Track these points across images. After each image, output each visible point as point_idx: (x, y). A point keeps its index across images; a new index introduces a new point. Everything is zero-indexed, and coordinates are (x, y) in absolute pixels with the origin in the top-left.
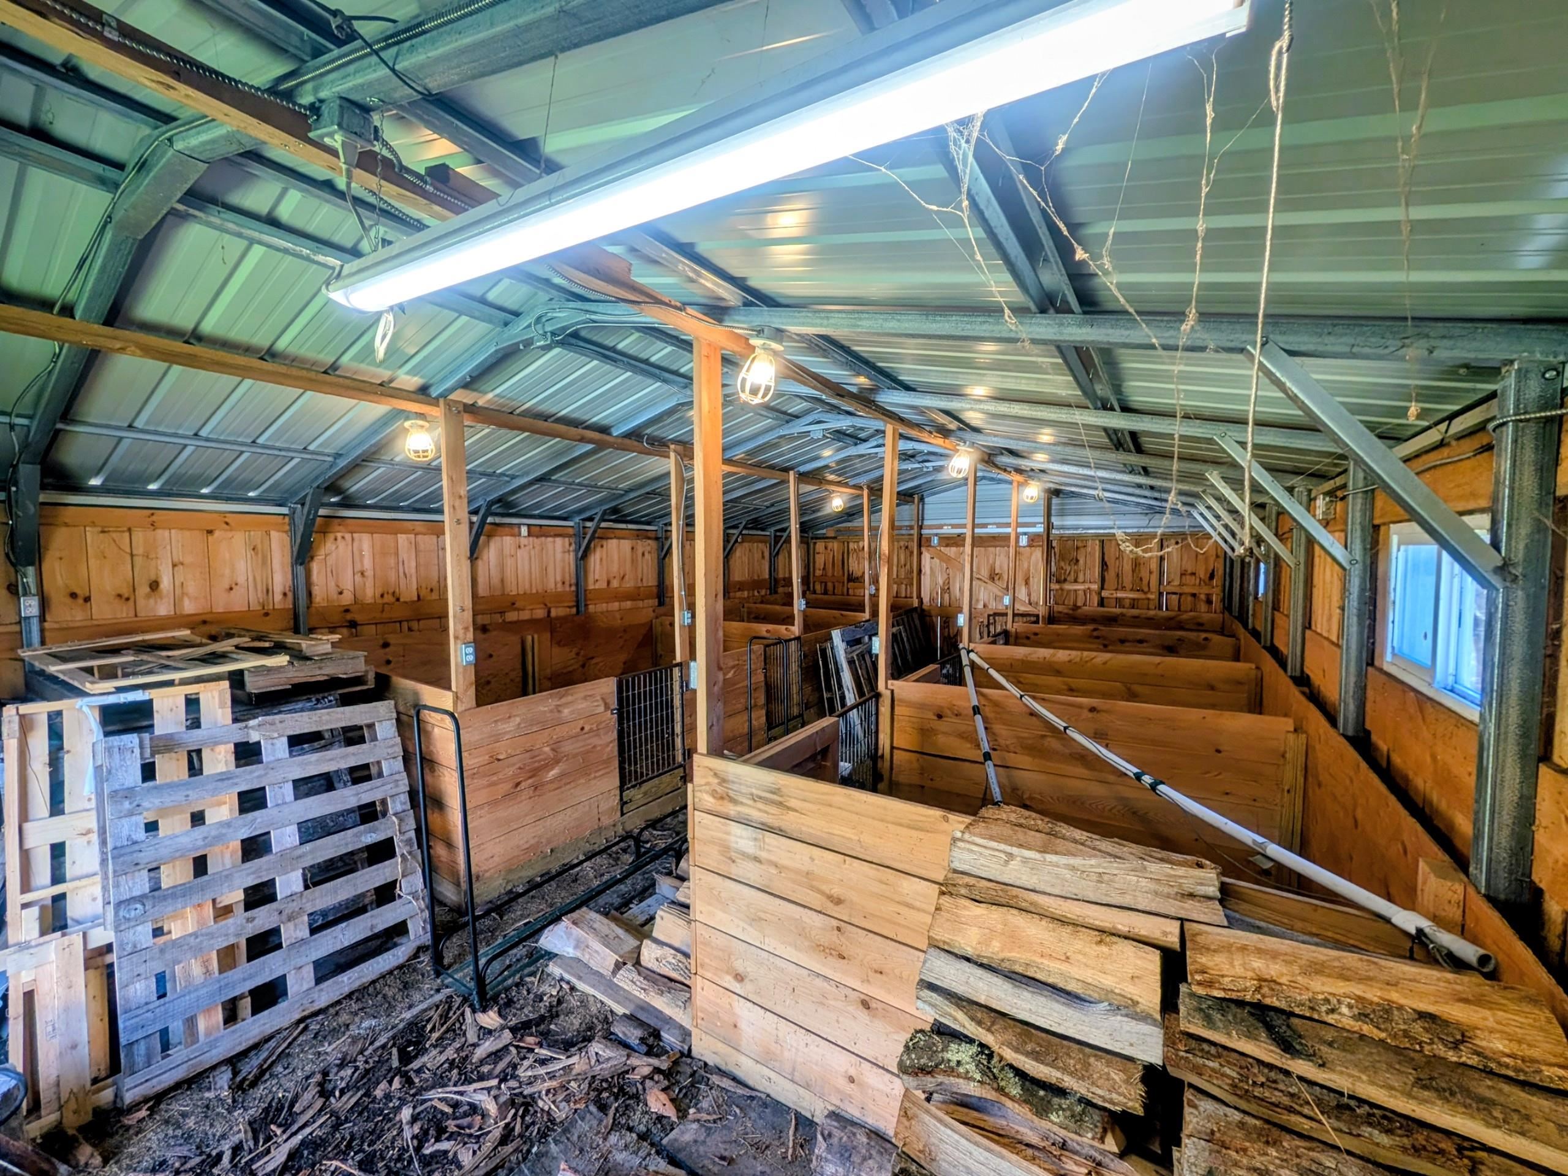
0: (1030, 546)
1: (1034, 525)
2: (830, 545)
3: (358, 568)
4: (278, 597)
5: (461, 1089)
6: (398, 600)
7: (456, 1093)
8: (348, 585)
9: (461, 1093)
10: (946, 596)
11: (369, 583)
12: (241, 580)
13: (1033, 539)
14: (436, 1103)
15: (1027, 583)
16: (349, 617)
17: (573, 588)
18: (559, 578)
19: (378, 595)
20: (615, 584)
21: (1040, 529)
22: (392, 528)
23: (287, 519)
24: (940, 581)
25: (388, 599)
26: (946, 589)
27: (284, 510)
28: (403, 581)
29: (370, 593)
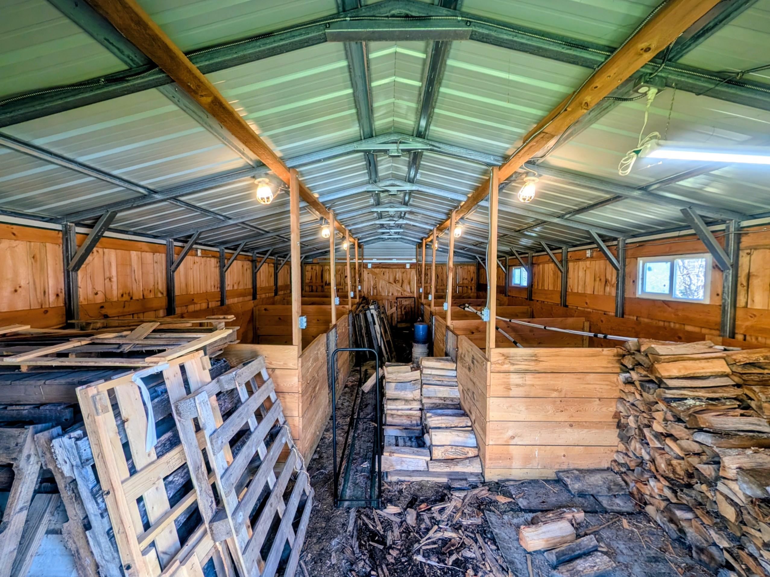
0: (410, 268)
1: (411, 259)
2: (314, 267)
3: (107, 275)
4: (52, 298)
5: (427, 537)
6: (131, 298)
7: (427, 540)
8: (100, 288)
9: (429, 538)
10: (375, 291)
11: (115, 287)
12: (23, 283)
13: (412, 265)
14: (424, 548)
15: (409, 283)
16: (104, 311)
17: (219, 290)
18: (212, 284)
19: (120, 295)
20: (236, 287)
21: (414, 261)
22: (126, 246)
23: (61, 235)
24: (372, 284)
25: (126, 298)
26: (375, 287)
27: (59, 227)
28: (135, 287)
29: (115, 293)
